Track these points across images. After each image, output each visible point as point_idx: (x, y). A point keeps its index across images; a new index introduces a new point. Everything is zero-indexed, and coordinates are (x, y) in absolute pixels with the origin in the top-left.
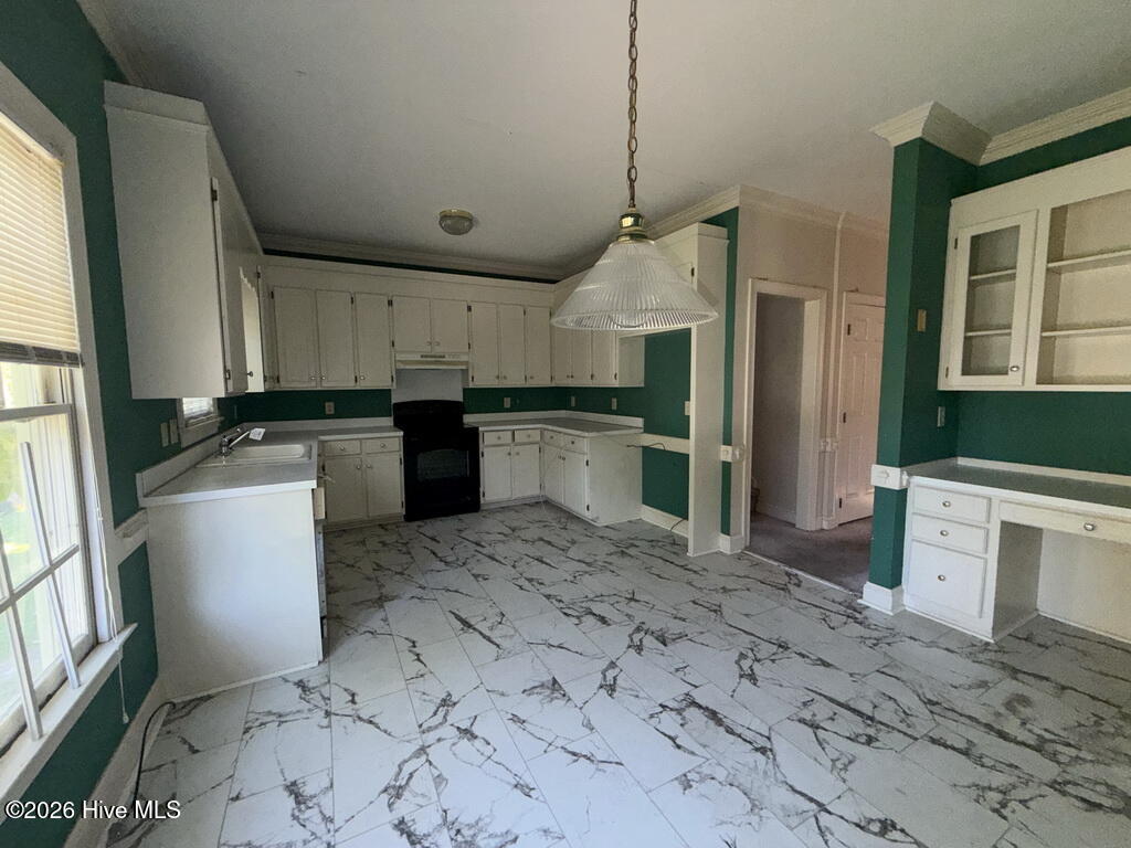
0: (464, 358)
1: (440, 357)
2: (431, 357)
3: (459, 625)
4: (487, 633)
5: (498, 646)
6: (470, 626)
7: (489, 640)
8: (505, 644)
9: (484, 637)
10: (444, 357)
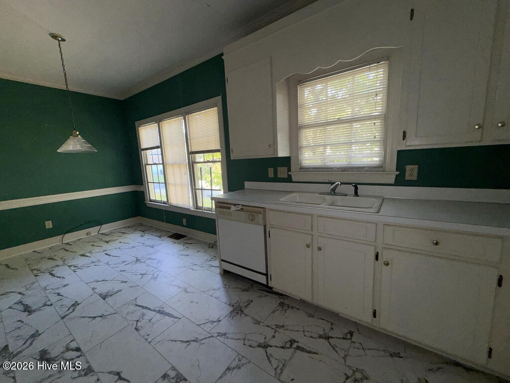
3: (167, 310)
4: (145, 311)
5: (137, 305)
6: (159, 312)
7: (143, 307)
8: (133, 308)
9: (146, 308)
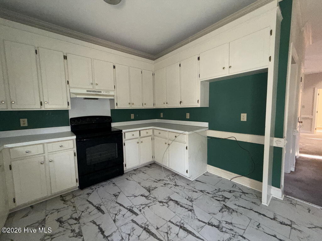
0: (112, 93)
1: (99, 92)
2: (93, 91)
10: (101, 92)
